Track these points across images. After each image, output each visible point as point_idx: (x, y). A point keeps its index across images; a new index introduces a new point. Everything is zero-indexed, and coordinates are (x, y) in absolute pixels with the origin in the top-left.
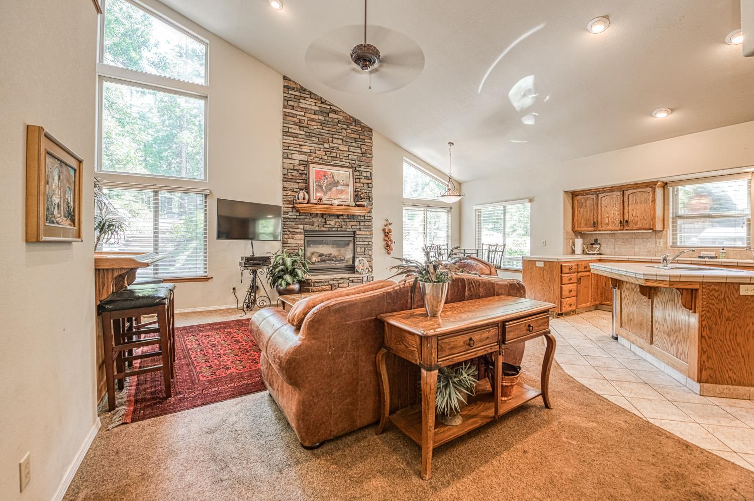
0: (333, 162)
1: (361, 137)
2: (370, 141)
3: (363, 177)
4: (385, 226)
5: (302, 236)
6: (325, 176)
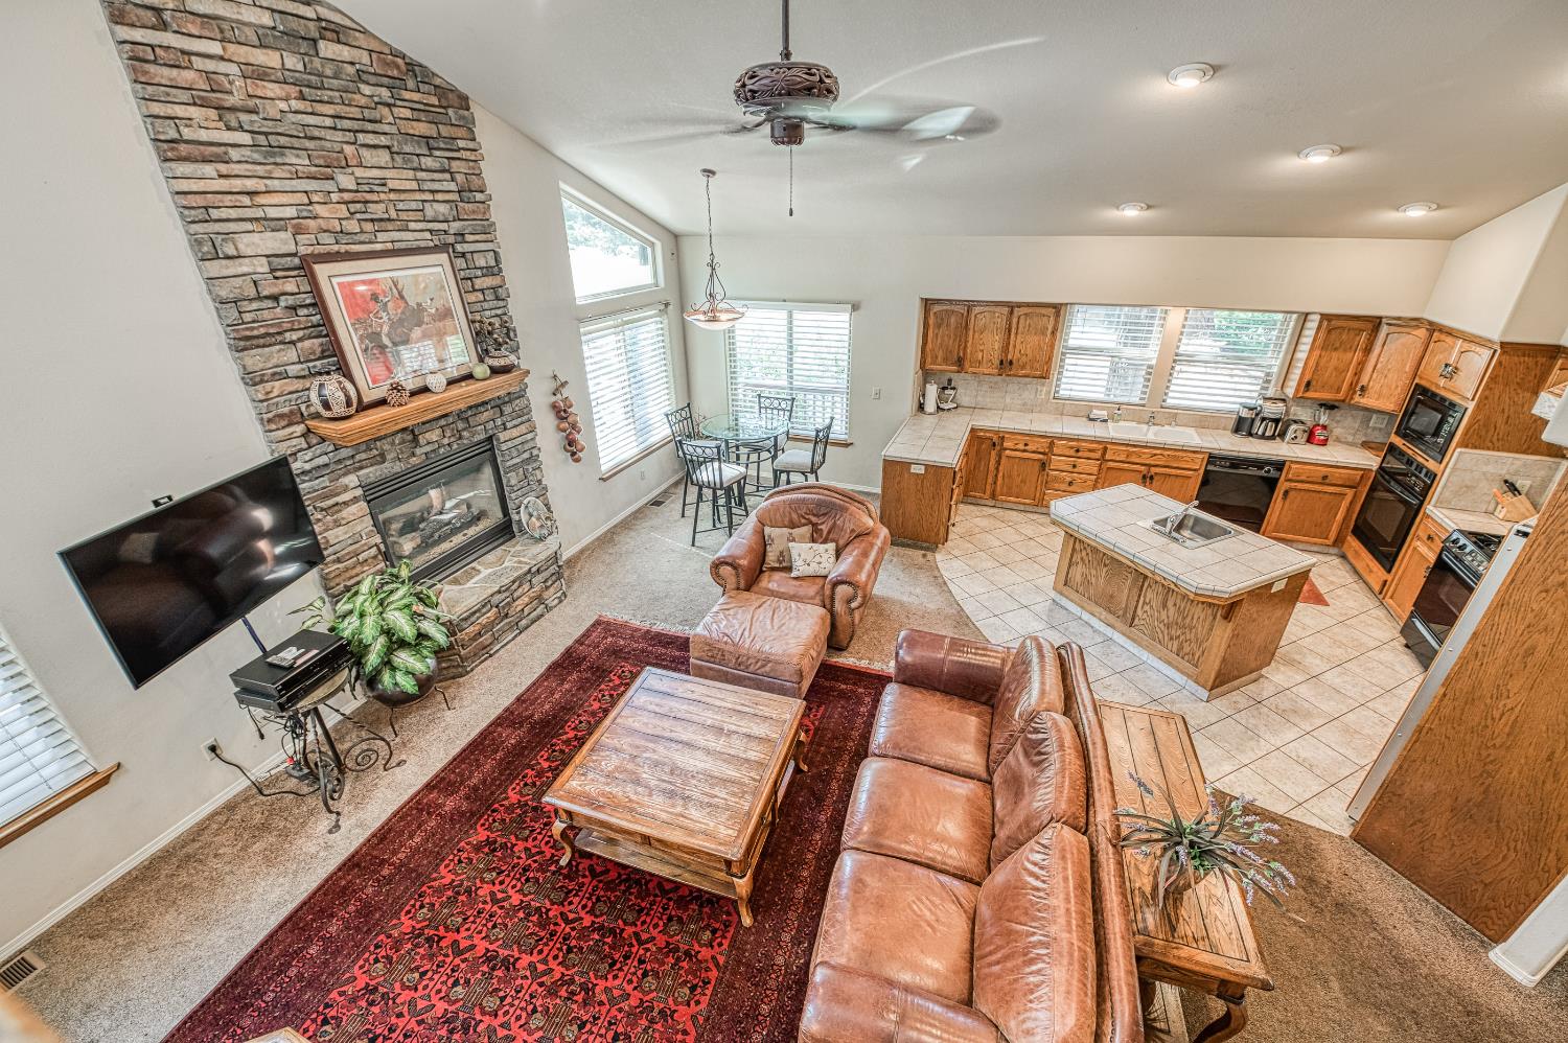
0: (381, 237)
1: (445, 131)
2: (471, 145)
3: (479, 272)
4: (554, 394)
5: (361, 506)
6: (375, 296)
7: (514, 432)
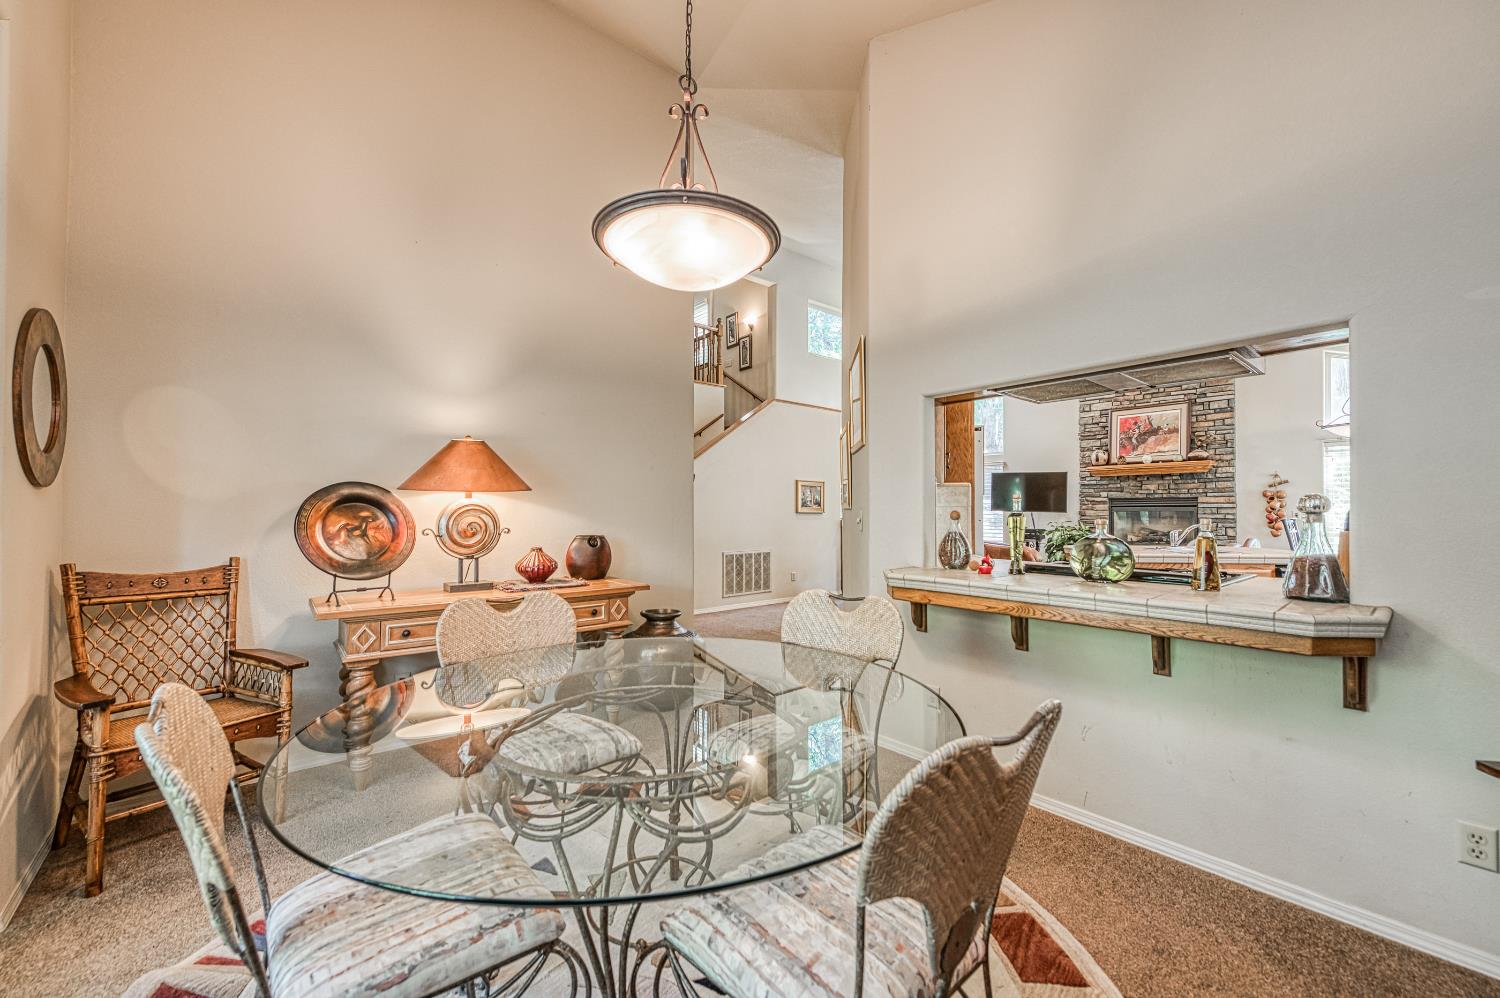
0: (1153, 400)
3: (1212, 411)
4: (1271, 486)
5: (1106, 506)
6: (1136, 423)
7: (1213, 500)
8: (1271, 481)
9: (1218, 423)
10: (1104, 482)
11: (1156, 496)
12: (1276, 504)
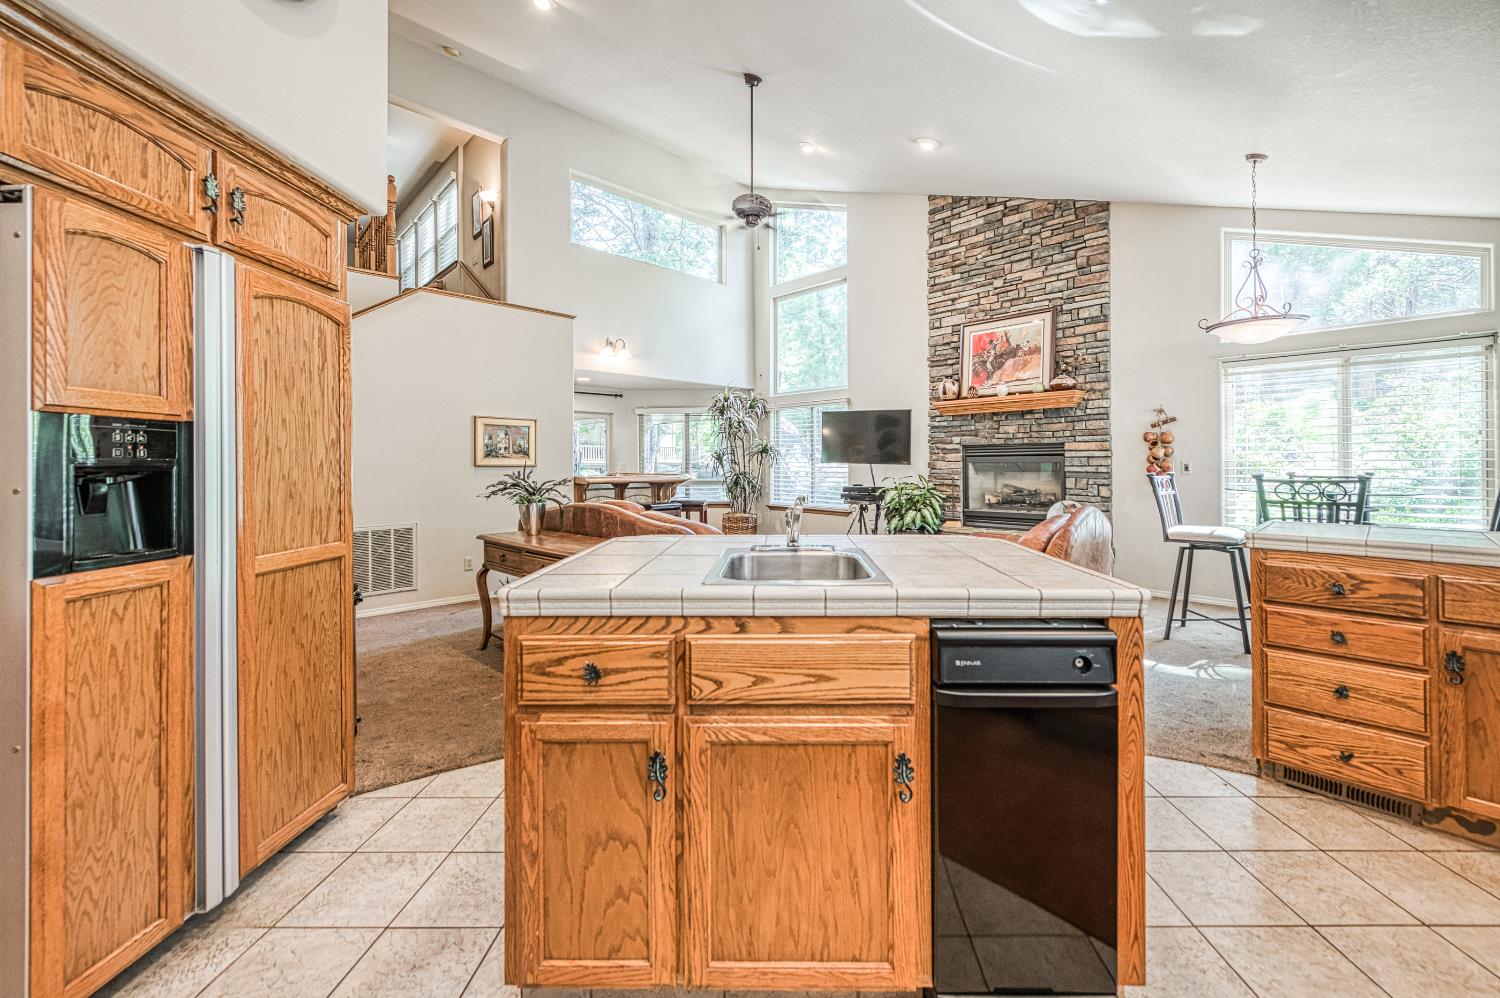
2: (1103, 233)
3: (1082, 322)
4: (1153, 426)
5: (959, 456)
6: (991, 342)
7: (1082, 446)
8: (1155, 419)
9: (1090, 338)
10: (955, 423)
11: (1016, 441)
12: (1160, 452)
